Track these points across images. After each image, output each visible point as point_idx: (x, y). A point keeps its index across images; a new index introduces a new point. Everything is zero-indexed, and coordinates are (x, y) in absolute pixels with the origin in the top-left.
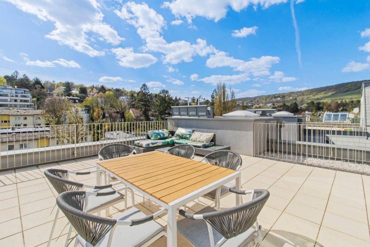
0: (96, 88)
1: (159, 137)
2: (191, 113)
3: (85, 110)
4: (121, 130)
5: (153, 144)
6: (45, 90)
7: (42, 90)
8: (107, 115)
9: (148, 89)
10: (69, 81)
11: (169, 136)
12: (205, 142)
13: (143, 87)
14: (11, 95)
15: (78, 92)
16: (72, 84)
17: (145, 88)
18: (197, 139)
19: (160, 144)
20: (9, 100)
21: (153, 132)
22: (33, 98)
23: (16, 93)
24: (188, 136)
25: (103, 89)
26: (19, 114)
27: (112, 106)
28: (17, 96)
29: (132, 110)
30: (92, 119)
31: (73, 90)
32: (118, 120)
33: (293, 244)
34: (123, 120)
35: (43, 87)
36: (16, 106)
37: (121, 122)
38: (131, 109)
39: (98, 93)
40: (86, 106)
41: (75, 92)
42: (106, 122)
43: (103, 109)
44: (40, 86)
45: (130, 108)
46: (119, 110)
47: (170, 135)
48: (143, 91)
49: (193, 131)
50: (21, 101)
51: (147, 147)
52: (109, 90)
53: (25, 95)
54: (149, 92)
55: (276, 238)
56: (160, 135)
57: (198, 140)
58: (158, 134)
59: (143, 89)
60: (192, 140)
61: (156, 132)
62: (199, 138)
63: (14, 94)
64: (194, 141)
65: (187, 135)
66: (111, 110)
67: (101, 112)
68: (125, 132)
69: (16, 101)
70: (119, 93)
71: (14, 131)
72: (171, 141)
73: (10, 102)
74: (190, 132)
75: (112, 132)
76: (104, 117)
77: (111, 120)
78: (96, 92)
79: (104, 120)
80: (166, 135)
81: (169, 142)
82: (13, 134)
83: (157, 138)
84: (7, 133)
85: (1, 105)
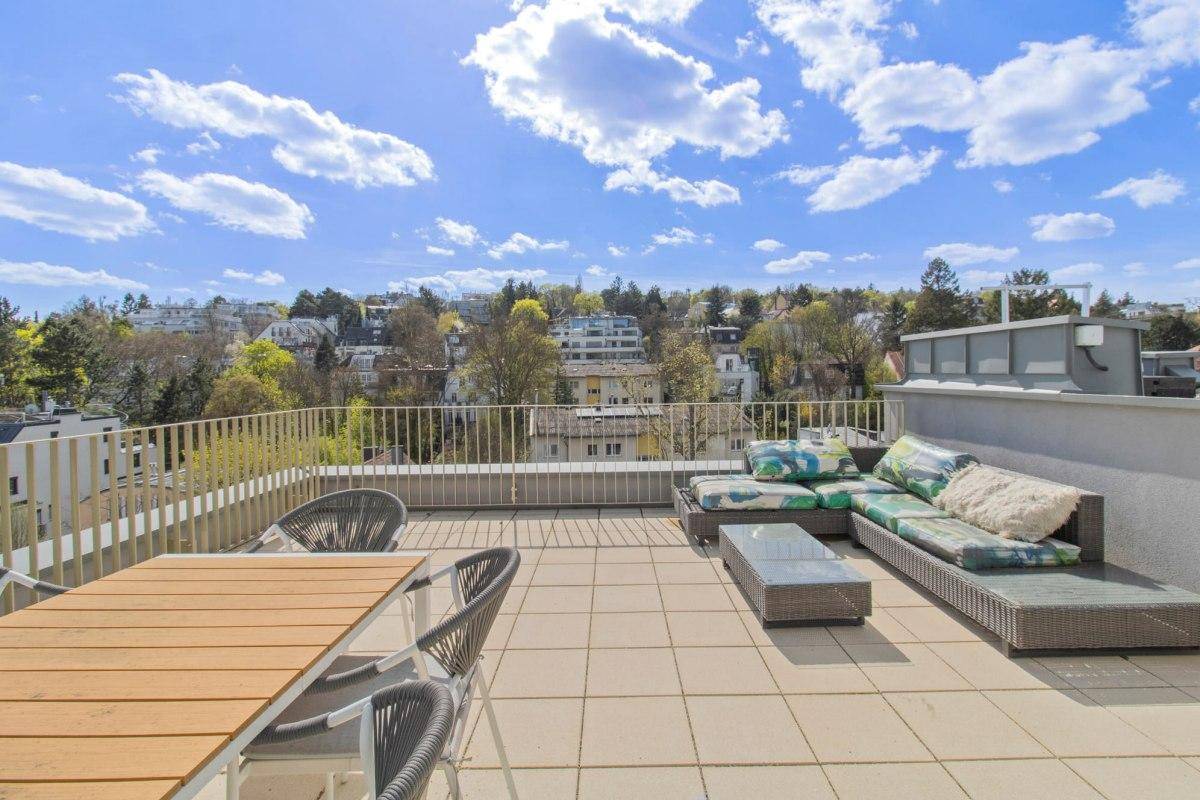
0: (786, 295)
1: (787, 470)
2: (985, 366)
3: (749, 360)
4: (851, 424)
5: (735, 497)
6: (668, 314)
7: (662, 314)
8: (807, 375)
9: (954, 274)
10: (721, 284)
11: (841, 469)
12: (1004, 533)
13: (931, 273)
14: (608, 331)
15: (737, 312)
16: (727, 291)
17: (941, 274)
18: (963, 507)
19: (776, 504)
20: (604, 343)
21: (765, 445)
22: (644, 336)
23: (615, 326)
24: (927, 484)
25: (803, 296)
26: (615, 374)
27: (825, 347)
28: (616, 334)
29: (891, 357)
30: (766, 389)
31: (726, 307)
32: (842, 392)
34: (859, 391)
35: (663, 308)
36: (614, 356)
37: (853, 396)
38: (888, 356)
39: (790, 309)
40: (752, 350)
41: (731, 311)
42: (805, 397)
43: (798, 357)
44: (658, 306)
45: (884, 352)
46: (847, 357)
47: (852, 469)
48: (932, 285)
49: (961, 463)
50: (624, 344)
51: (708, 506)
52: (823, 296)
53: (630, 329)
54: (957, 289)
56: (792, 463)
57: (970, 513)
58: (788, 459)
59: (930, 280)
60: (943, 508)
61: (777, 447)
62: (976, 505)
63: (612, 330)
64: (954, 516)
65: (924, 475)
66: (819, 358)
67: (792, 366)
68: (864, 433)
69: (614, 344)
70: (853, 301)
71: (600, 414)
72: (832, 496)
73: (605, 347)
74: (943, 463)
75: (818, 430)
76: (799, 381)
77: (818, 391)
78: (784, 307)
79: (800, 390)
80: (827, 465)
81: (826, 499)
82: (597, 419)
83: (777, 476)
84: (589, 417)
85: (590, 356)
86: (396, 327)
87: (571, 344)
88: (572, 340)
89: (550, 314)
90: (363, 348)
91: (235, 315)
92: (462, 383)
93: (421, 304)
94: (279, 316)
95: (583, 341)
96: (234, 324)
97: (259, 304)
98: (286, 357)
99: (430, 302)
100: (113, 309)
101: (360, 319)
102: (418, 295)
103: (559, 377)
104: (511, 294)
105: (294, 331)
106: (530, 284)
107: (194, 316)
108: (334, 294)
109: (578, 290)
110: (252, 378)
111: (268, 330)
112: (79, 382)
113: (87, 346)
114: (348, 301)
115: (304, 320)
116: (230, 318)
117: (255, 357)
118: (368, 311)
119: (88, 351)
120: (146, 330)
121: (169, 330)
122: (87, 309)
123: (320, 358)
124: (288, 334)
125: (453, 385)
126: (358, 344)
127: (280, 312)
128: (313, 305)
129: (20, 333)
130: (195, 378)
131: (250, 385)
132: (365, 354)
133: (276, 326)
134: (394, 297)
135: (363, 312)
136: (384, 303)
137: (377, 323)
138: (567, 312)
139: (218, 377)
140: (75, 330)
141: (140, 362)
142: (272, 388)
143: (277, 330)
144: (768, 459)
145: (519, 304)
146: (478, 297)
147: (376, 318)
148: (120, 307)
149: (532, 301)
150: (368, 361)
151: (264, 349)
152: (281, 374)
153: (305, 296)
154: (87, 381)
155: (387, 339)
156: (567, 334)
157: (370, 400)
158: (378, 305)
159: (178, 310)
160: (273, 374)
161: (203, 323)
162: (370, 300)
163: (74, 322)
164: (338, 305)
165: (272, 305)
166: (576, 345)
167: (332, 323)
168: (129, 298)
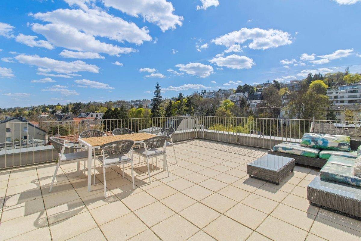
11: (338, 147)
19: (297, 153)
20: (358, 95)
33: (63, 212)
51: (274, 150)
55: (77, 207)
58: (314, 140)
71: (348, 126)
73: (360, 97)
80: (332, 144)
81: (321, 155)
82: (345, 128)
83: (309, 145)
84: (342, 127)
85: (350, 102)
86: (265, 94)
87: (339, 97)
88: (339, 95)
89: (329, 86)
90: (254, 101)
91: (223, 93)
92: (286, 112)
93: (274, 86)
94: (233, 93)
95: (346, 95)
96: (222, 96)
97: (228, 90)
98: (232, 104)
99: (277, 85)
100: (199, 94)
101: (254, 92)
102: (273, 83)
103: (328, 110)
104: (310, 79)
105: (236, 97)
106: (320, 74)
107: (214, 94)
108: (247, 85)
109: (347, 73)
110: (224, 110)
111: (230, 97)
112: (192, 110)
113: (193, 102)
114: (251, 87)
115: (239, 94)
116: (221, 94)
117: (226, 104)
118: (257, 90)
119: (193, 103)
120: (205, 98)
121: (209, 98)
122: (195, 94)
123: (241, 104)
124: (235, 98)
125: (283, 112)
126: (253, 100)
127: (234, 92)
128: (241, 89)
129: (184, 100)
130: (212, 109)
131: (223, 111)
132: (254, 103)
133: (232, 95)
134: (265, 85)
135: (255, 90)
136: (262, 87)
137: (259, 93)
138: (338, 84)
139: (217, 109)
140: (192, 99)
141: (203, 106)
142: (228, 112)
143: (232, 97)
144: (307, 139)
145: (313, 83)
146: (296, 81)
147: (259, 92)
148: (201, 93)
149: (320, 81)
150: (255, 105)
151: (227, 102)
152: (231, 109)
153: (240, 87)
154: (193, 110)
155: (262, 98)
156: (337, 93)
157: (254, 117)
158: (260, 87)
159: (211, 93)
160: (229, 108)
161: (216, 96)
162: (258, 86)
163: (192, 97)
164: (248, 89)
165: (232, 90)
166: (342, 97)
167: (246, 94)
168: (202, 91)
